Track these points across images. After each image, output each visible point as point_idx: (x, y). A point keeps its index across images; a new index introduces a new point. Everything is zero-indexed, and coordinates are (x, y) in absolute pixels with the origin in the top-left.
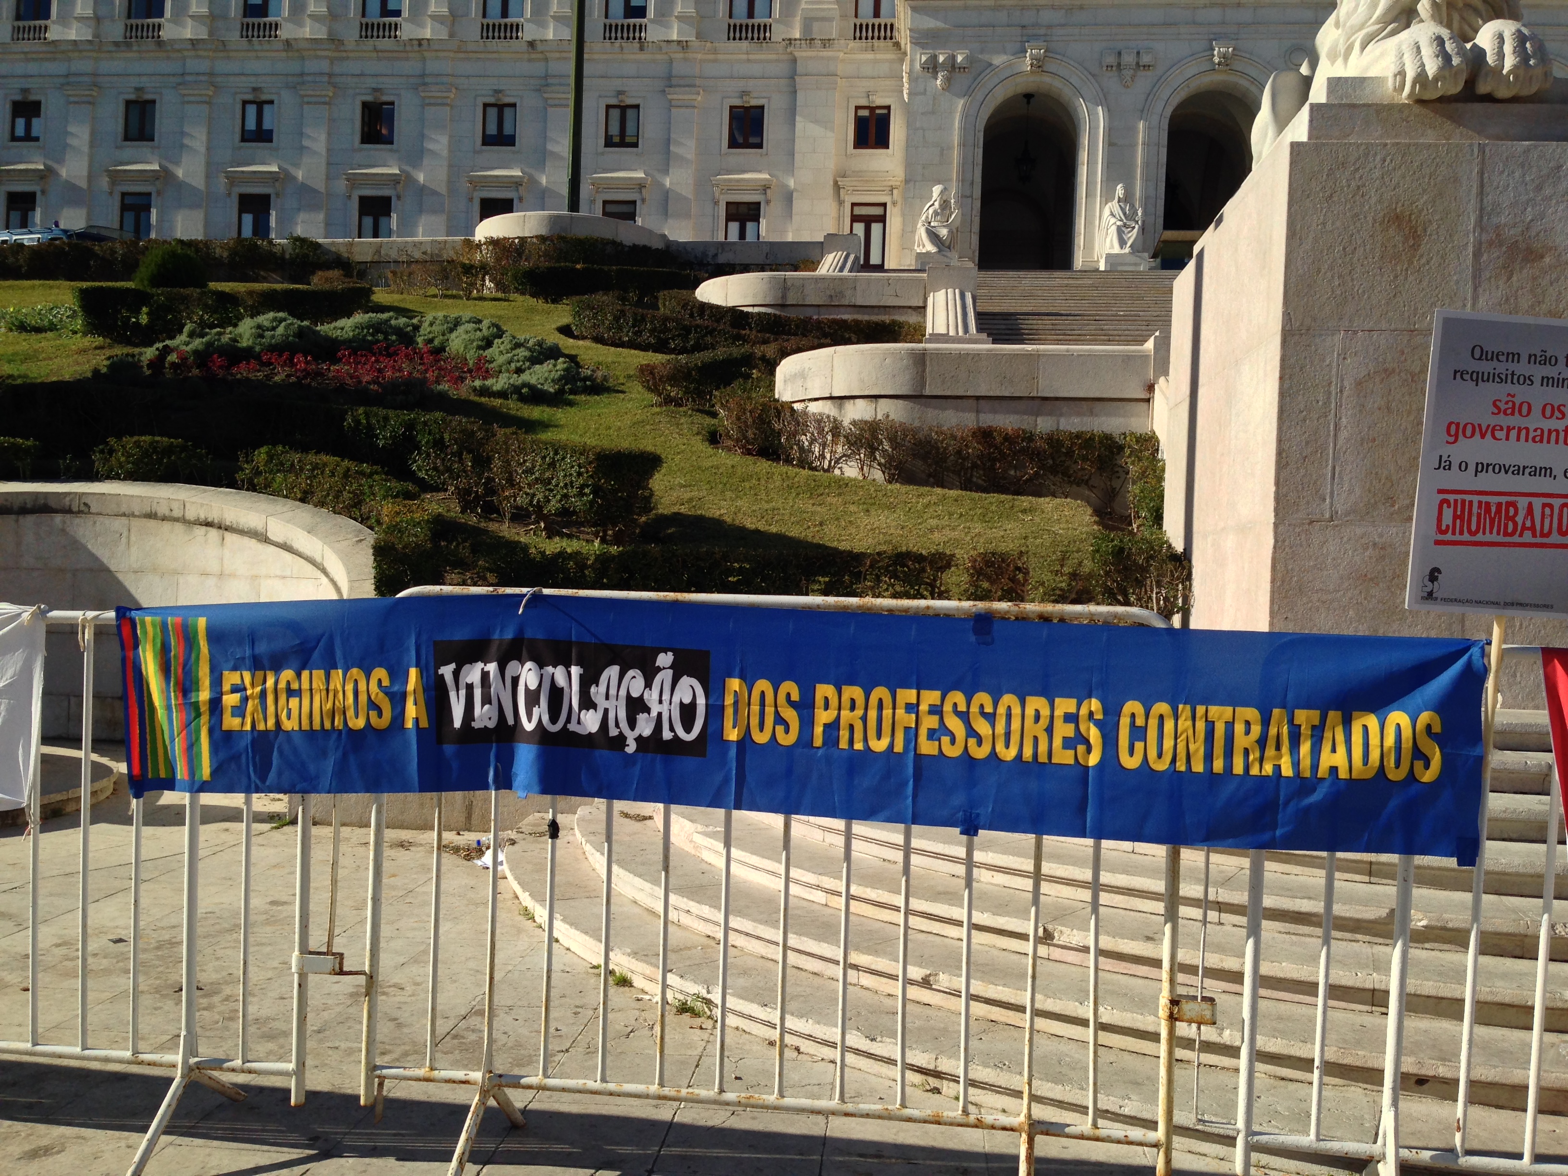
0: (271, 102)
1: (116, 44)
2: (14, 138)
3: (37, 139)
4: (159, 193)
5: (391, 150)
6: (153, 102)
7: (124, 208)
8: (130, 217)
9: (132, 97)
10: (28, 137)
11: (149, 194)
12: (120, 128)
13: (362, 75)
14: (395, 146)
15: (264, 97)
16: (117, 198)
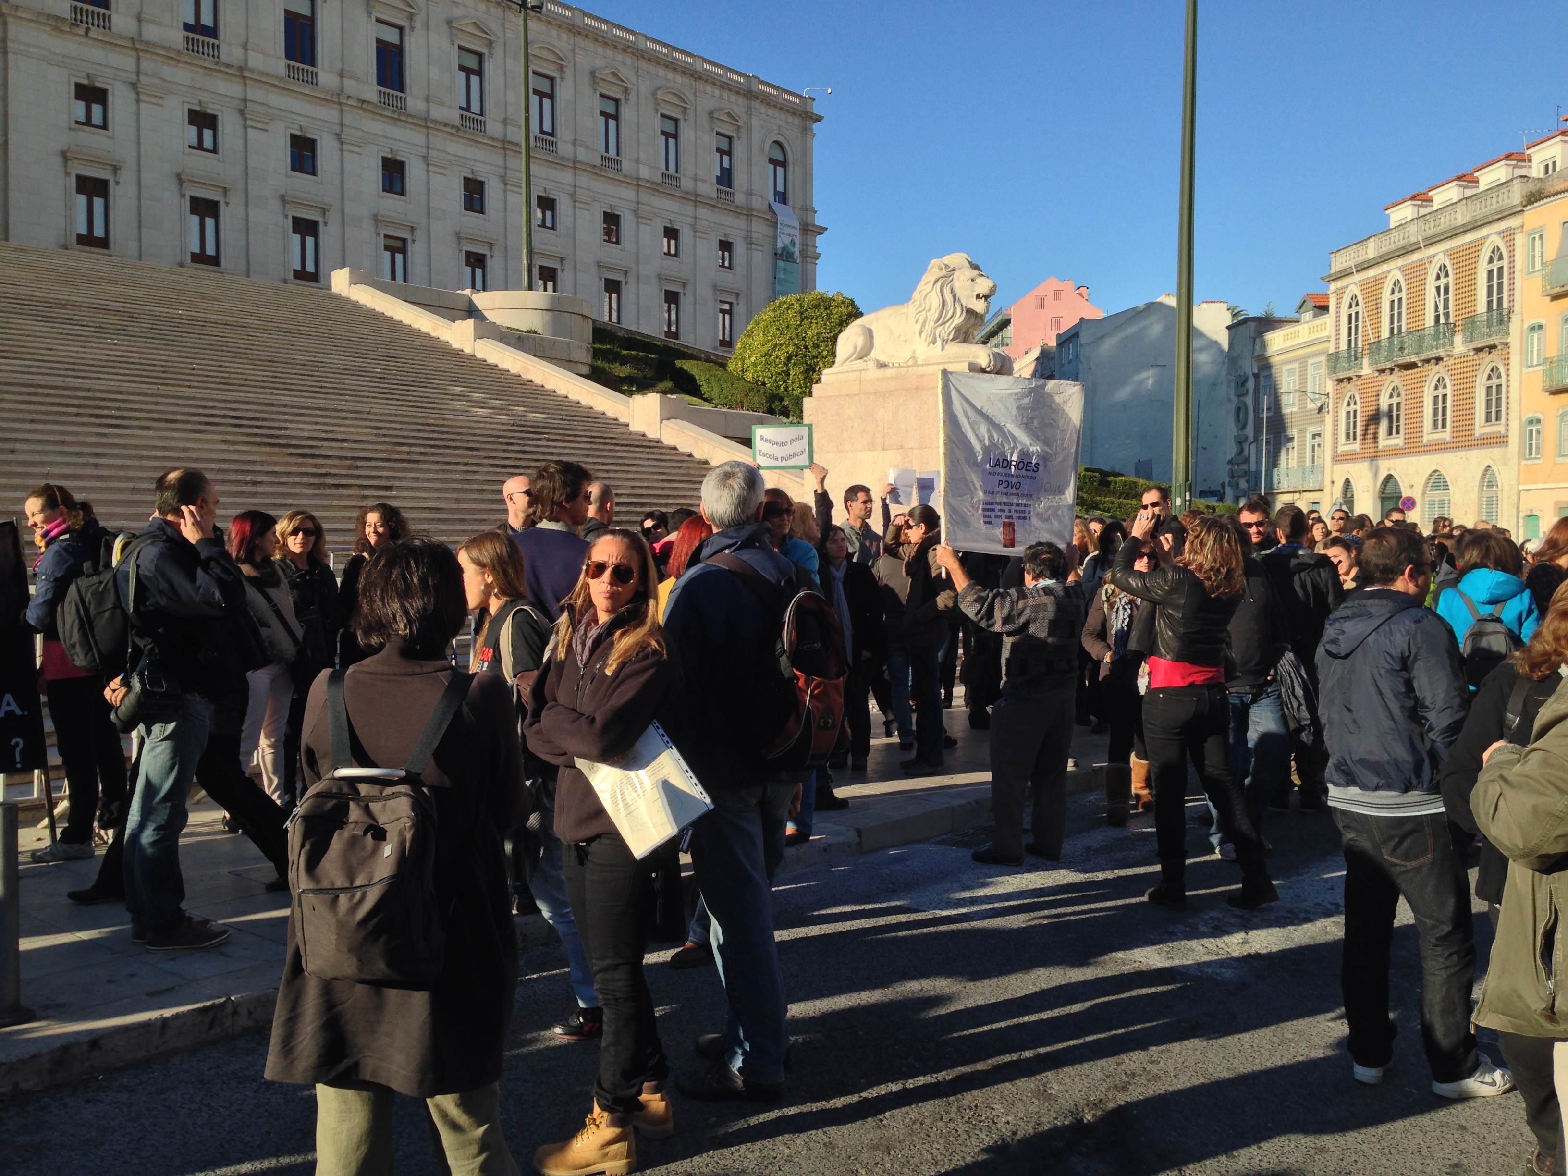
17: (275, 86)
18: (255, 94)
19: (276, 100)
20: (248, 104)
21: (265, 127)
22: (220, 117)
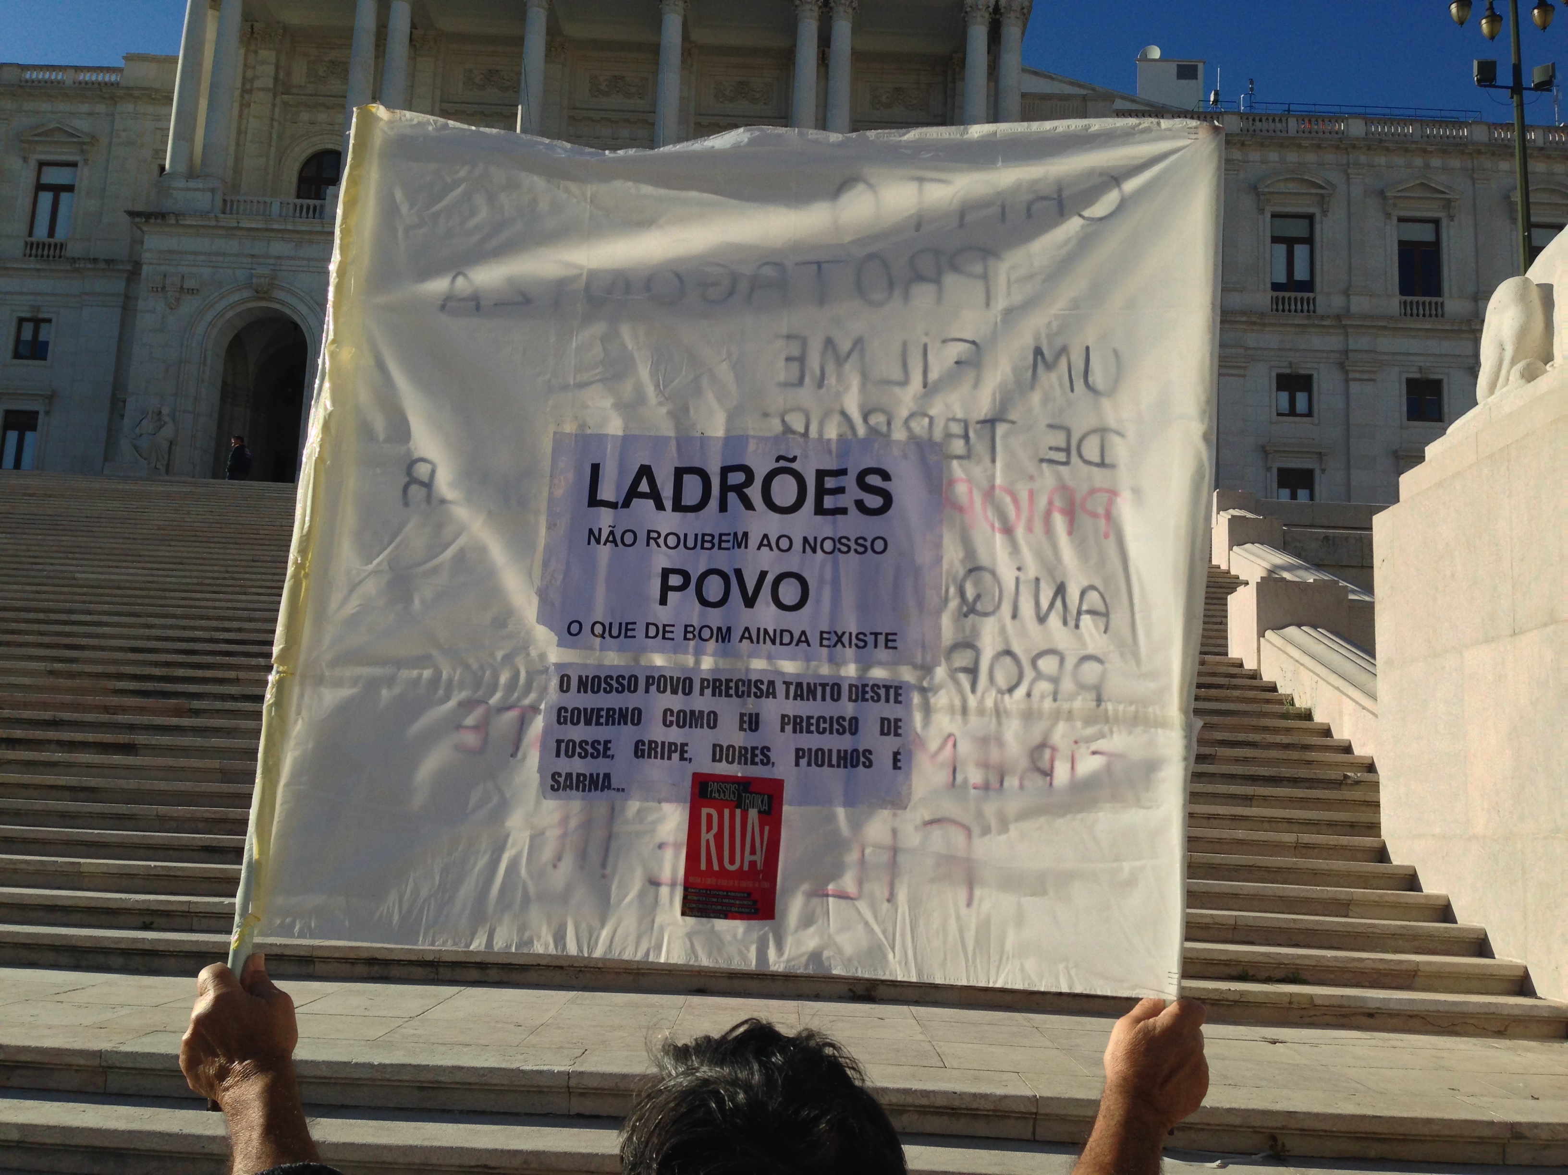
17: (1385, 328)
18: (1360, 342)
19: (1387, 344)
20: (1350, 355)
21: (1372, 376)
22: (1315, 376)
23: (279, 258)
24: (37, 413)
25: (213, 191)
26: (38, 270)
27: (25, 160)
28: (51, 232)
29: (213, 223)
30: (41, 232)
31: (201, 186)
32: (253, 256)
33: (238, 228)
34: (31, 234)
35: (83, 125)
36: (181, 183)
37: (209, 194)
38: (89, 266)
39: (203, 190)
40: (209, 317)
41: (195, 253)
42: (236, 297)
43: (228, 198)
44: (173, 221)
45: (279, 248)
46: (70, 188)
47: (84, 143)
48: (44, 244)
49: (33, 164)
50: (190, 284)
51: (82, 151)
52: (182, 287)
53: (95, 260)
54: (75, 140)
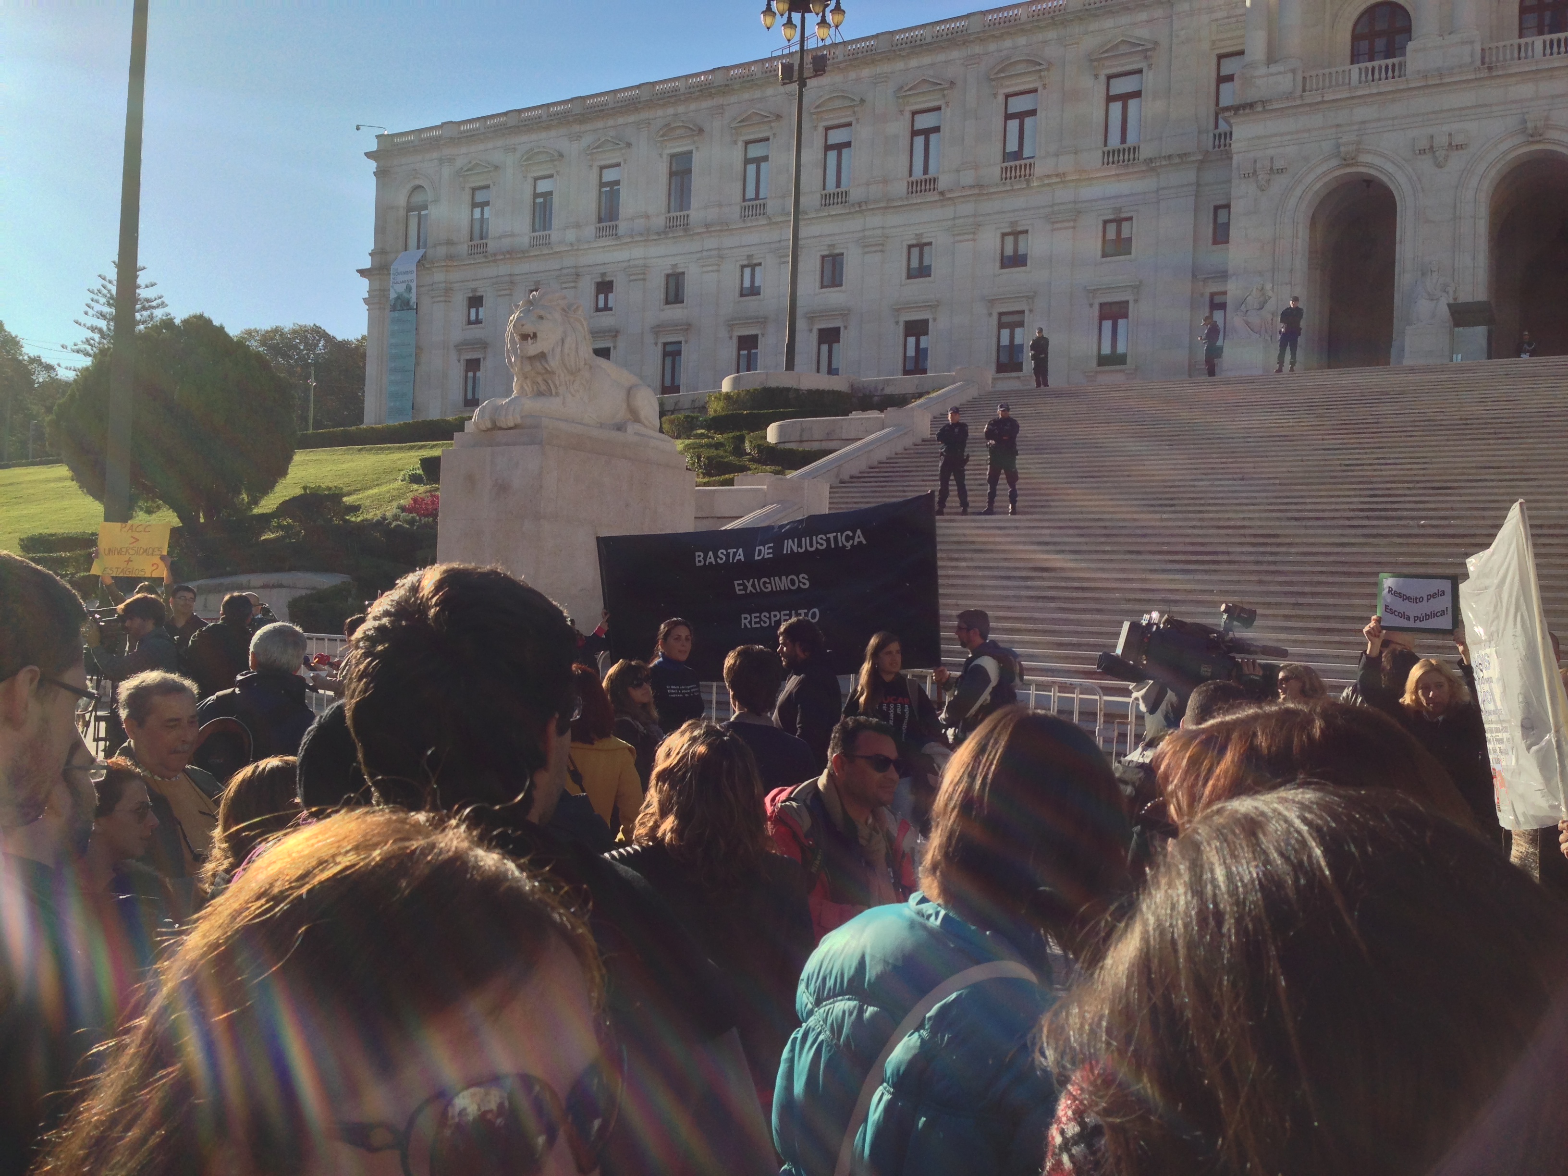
0: (760, 264)
1: (658, 234)
2: (598, 310)
3: (611, 309)
4: (686, 342)
5: (840, 291)
6: (683, 273)
7: (665, 354)
8: (669, 360)
9: (670, 271)
10: (607, 308)
11: (680, 342)
12: (663, 296)
13: (820, 236)
14: (843, 288)
15: (755, 261)
16: (660, 347)
23: (1364, 122)
24: (1127, 302)
25: (1294, 71)
26: (1117, 175)
27: (1096, 77)
28: (1123, 140)
29: (1298, 102)
30: (1115, 141)
31: (1282, 69)
32: (1338, 126)
33: (1323, 102)
34: (1106, 144)
35: (1143, 33)
36: (1263, 70)
37: (1290, 76)
38: (1164, 163)
39: (1285, 73)
40: (1298, 192)
41: (1282, 135)
42: (1324, 167)
43: (1307, 75)
44: (1260, 109)
45: (1362, 113)
46: (1137, 94)
47: (1147, 50)
48: (1119, 151)
49: (1103, 79)
50: (1278, 165)
51: (1146, 57)
52: (1271, 169)
53: (1170, 157)
54: (1140, 48)
